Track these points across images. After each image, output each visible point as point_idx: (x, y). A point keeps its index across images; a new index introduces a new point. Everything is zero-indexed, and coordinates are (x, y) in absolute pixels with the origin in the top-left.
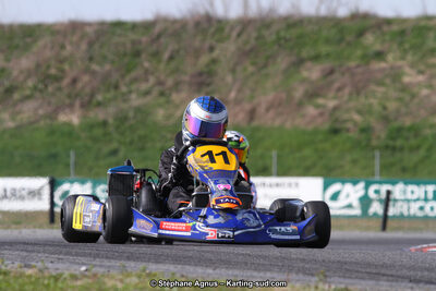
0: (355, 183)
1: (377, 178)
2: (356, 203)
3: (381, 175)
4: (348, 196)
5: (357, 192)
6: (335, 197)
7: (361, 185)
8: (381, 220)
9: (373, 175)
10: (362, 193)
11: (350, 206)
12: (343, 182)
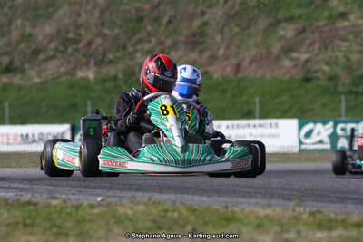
0: (325, 123)
1: (343, 119)
2: (326, 139)
3: (346, 116)
4: (319, 133)
5: (326, 130)
6: (308, 135)
7: (331, 124)
9: (340, 116)
10: (331, 131)
11: (321, 142)
12: (315, 123)
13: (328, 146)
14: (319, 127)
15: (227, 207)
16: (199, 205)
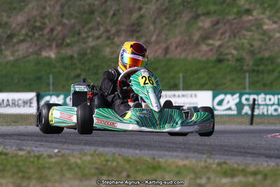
0: (233, 94)
1: (247, 91)
2: (234, 107)
3: (250, 89)
4: (228, 102)
5: (234, 100)
6: (220, 103)
7: (237, 95)
8: (250, 118)
9: (245, 89)
10: (237, 100)
11: (230, 109)
12: (226, 94)
13: (235, 112)
14: (229, 97)
15: (154, 159)
16: (133, 156)
